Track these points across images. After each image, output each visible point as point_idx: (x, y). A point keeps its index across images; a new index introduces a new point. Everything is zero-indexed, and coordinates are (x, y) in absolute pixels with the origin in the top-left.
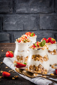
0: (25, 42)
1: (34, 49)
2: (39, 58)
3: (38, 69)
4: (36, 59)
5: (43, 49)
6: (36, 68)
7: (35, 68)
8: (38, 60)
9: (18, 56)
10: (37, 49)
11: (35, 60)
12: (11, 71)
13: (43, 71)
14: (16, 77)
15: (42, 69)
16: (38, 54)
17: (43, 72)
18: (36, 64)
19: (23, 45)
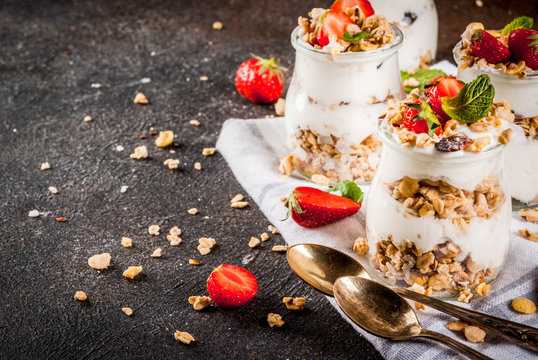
0: (353, 46)
1: (412, 142)
2: (443, 203)
3: (432, 267)
4: (421, 201)
5: (473, 147)
6: (423, 263)
7: (416, 258)
8: (437, 214)
9: (309, 132)
10: (430, 149)
11: (417, 210)
12: (264, 236)
13: (463, 279)
14: (291, 302)
15: (457, 267)
16: (435, 174)
17: (465, 283)
18: (423, 235)
19: (343, 65)
